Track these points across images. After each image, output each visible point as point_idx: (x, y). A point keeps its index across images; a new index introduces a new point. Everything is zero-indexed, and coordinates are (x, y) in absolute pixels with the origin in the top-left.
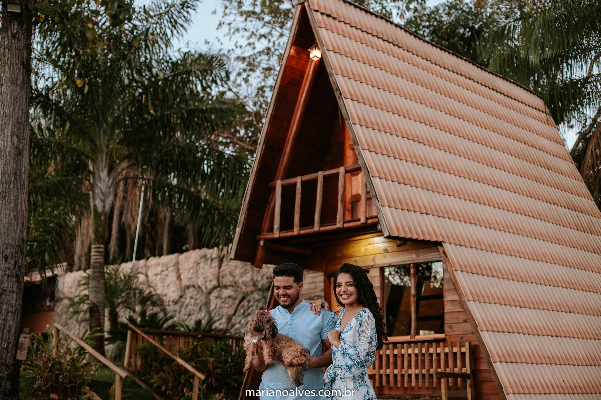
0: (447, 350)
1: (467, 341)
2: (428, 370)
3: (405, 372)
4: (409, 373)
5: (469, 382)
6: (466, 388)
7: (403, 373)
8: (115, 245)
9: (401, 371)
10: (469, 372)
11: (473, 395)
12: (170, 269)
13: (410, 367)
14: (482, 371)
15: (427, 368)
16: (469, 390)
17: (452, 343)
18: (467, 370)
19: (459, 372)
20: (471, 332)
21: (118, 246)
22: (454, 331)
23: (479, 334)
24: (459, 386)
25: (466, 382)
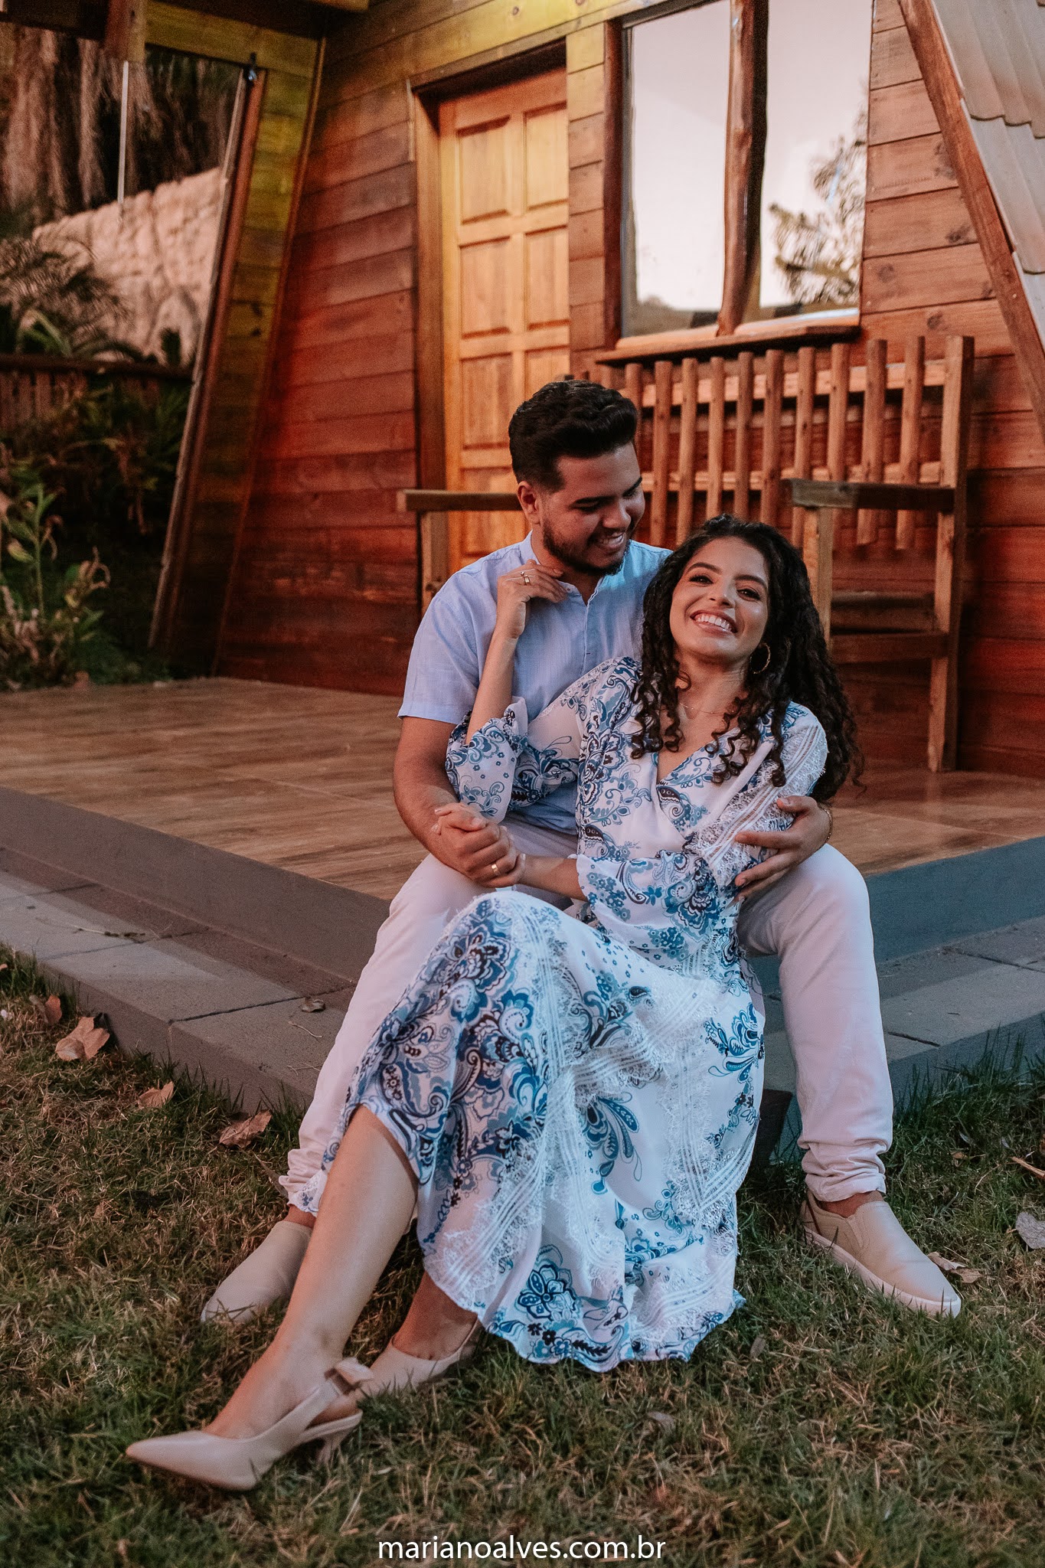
0: (859, 379)
1: (955, 333)
2: (775, 474)
3: (682, 483)
4: (699, 487)
5: (946, 527)
6: (930, 554)
7: (673, 487)
8: (92, 162)
9: (667, 479)
10: (950, 481)
11: (962, 586)
12: (203, 213)
13: (699, 461)
14: (1009, 477)
15: (767, 462)
16: (944, 564)
17: (883, 344)
18: (945, 472)
19: (908, 482)
20: (978, 292)
21: (101, 164)
22: (902, 292)
23: (1020, 288)
24: (900, 546)
25: (932, 526)
